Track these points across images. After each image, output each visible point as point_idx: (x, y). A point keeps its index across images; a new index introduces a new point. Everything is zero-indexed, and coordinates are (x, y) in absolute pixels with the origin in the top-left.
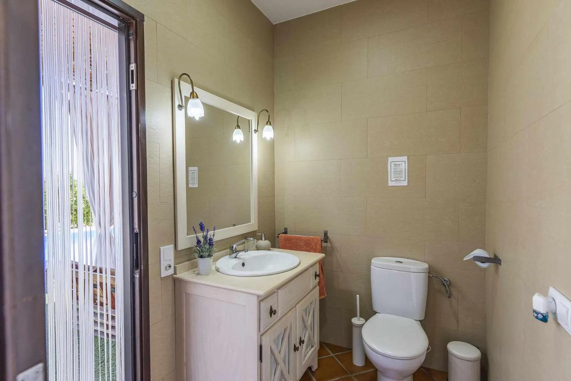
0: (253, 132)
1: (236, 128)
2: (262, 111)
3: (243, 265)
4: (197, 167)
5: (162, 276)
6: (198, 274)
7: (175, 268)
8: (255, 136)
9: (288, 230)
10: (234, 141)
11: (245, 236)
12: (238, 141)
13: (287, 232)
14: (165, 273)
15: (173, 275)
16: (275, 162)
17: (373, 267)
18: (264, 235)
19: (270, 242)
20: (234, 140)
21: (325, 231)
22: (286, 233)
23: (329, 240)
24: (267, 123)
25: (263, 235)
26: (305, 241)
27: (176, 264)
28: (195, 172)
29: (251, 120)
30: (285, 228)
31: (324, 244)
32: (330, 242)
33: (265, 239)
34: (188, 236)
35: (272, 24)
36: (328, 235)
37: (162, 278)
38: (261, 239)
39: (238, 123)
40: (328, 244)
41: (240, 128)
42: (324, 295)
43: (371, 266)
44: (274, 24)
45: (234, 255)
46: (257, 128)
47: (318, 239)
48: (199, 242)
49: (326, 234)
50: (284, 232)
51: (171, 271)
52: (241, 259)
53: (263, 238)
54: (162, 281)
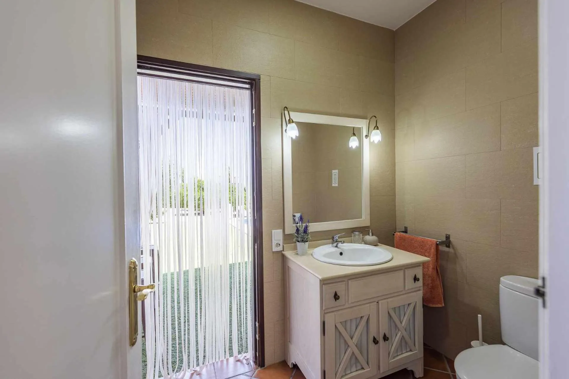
0: (364, 137)
1: (352, 136)
2: (372, 117)
3: (341, 254)
4: (337, 170)
5: (273, 250)
6: (297, 254)
7: (283, 246)
8: (366, 141)
9: (408, 229)
10: (351, 148)
11: (353, 230)
12: (354, 147)
13: (407, 230)
14: (275, 249)
15: (281, 251)
16: (396, 161)
17: (502, 286)
18: (372, 231)
19: (377, 238)
20: (350, 146)
21: (446, 235)
22: (406, 232)
23: (452, 245)
24: (375, 127)
25: (370, 231)
26: (420, 243)
27: (284, 243)
28: (336, 174)
29: (362, 127)
30: (405, 227)
31: (443, 248)
32: (453, 248)
33: (373, 235)
34: (293, 225)
35: (393, 31)
36: (451, 239)
37: (273, 252)
38: (369, 235)
39: (355, 132)
40: (451, 250)
41: (356, 136)
42: (441, 304)
43: (500, 285)
44: (395, 30)
45: (335, 244)
46: (368, 134)
47: (433, 242)
48: (298, 230)
49: (448, 237)
50: (404, 230)
51: (280, 248)
52: (340, 248)
53: (371, 234)
54: (274, 254)
